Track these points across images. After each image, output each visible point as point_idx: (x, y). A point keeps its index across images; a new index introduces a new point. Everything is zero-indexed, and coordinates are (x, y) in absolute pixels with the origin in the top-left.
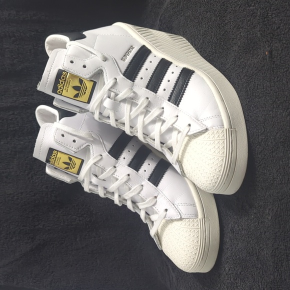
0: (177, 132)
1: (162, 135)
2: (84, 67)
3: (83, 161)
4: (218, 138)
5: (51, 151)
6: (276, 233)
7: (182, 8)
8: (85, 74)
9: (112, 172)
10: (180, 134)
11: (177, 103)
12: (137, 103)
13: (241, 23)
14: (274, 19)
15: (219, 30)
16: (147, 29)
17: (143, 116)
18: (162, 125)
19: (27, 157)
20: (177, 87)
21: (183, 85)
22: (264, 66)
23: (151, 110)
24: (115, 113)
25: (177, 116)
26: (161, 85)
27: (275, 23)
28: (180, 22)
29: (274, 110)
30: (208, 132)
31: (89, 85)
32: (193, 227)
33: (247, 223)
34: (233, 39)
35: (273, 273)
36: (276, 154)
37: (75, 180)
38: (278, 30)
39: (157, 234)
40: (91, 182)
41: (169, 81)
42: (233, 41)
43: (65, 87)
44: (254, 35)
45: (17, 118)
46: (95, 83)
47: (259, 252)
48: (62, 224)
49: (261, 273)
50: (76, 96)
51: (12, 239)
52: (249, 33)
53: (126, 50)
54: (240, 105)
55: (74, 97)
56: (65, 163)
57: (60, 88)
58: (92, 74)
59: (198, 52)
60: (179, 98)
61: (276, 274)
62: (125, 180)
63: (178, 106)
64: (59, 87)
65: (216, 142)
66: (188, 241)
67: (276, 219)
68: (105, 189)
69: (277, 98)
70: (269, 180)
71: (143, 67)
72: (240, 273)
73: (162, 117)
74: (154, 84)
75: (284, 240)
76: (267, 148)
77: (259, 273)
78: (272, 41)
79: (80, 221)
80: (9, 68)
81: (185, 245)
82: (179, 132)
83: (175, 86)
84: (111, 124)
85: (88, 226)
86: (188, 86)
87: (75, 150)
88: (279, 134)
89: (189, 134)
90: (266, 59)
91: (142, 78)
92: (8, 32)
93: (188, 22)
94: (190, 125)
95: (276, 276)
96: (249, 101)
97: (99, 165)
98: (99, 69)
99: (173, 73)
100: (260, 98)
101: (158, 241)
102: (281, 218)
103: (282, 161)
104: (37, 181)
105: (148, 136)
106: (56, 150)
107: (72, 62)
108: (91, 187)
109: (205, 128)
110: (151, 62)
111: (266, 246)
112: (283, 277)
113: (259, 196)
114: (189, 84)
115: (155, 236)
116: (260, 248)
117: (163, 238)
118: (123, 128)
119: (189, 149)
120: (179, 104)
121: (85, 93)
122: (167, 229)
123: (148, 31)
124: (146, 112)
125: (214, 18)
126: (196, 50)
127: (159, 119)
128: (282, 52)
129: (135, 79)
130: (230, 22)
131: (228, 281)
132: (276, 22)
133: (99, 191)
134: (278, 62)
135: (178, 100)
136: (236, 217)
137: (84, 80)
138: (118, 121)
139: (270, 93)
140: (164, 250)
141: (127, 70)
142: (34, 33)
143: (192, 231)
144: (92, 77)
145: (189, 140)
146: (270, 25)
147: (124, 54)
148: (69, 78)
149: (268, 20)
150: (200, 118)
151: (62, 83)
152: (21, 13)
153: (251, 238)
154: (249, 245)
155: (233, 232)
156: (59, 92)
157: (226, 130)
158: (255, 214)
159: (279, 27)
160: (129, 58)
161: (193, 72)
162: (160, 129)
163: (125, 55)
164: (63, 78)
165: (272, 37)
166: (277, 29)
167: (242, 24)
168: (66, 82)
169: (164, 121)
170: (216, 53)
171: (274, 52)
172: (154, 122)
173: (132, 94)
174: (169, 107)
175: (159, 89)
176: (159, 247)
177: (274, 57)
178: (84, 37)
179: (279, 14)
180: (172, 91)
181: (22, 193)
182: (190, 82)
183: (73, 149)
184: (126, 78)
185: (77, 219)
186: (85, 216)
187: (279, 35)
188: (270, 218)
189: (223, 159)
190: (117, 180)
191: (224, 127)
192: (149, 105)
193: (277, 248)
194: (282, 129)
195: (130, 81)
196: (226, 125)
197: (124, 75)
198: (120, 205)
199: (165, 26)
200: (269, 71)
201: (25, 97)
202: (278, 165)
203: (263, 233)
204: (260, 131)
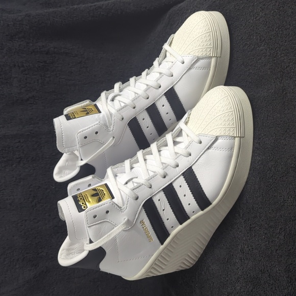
14: (283, 58)
19: (31, 185)
36: (287, 178)
45: (22, 146)
47: (271, 269)
49: (274, 288)
51: (15, 266)
70: (279, 202)
72: (252, 291)
76: (277, 173)
77: (272, 288)
80: (16, 97)
92: (17, 62)
95: (290, 290)
111: (278, 263)
116: (272, 265)
132: (285, 61)
139: (280, 124)
142: (42, 64)
146: (279, 64)
149: (277, 59)
152: (31, 44)
153: (262, 257)
154: (260, 263)
155: (243, 252)
158: (266, 234)
159: (289, 66)
165: (282, 75)
166: (287, 67)
167: (251, 62)
179: (288, 54)
181: (26, 221)
187: (289, 73)
193: (291, 264)
201: (31, 126)
202: (288, 188)
203: (275, 251)
204: (269, 158)
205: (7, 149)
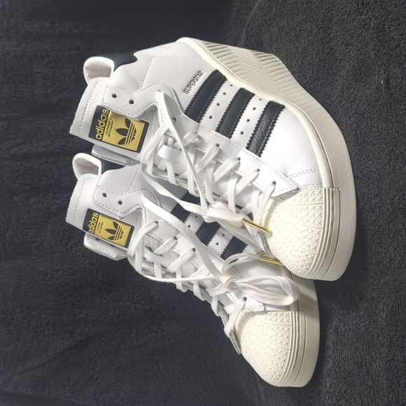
0: (258, 193)
1: (237, 197)
2: (132, 102)
3: (132, 228)
4: (314, 202)
5: (90, 213)
6: (392, 338)
7: (274, 15)
8: (133, 113)
9: (172, 245)
10: (262, 195)
11: (259, 151)
12: (203, 151)
13: (350, 38)
14: (392, 34)
15: (323, 48)
16: (224, 46)
17: (212, 169)
18: (237, 182)
20: (259, 129)
21: (267, 127)
22: (379, 100)
23: (222, 162)
24: (173, 165)
25: (259, 170)
26: (237, 126)
27: (393, 39)
28: (272, 35)
29: (391, 163)
30: (300, 193)
31: (139, 127)
32: (281, 323)
33: (355, 322)
34: (341, 60)
35: (386, 394)
36: (394, 225)
37: (123, 256)
38: (398, 49)
39: (234, 332)
40: (144, 259)
41: (248, 121)
42: (340, 62)
43: (106, 130)
44: (367, 56)
45: (51, 169)
46: (147, 125)
47: (370, 364)
48: (111, 313)
49: (372, 393)
50: (122, 142)
51: (44, 332)
52: (360, 52)
53: (191, 77)
54: (348, 154)
55: (119, 143)
56: (109, 231)
57: (100, 132)
58: (142, 112)
59: (295, 78)
60: (262, 145)
61: (391, 396)
62: (188, 256)
63: (260, 156)
64: (99, 130)
65: (311, 207)
66: (274, 343)
67: (392, 318)
68: (164, 267)
69: (396, 146)
70: (384, 262)
71: (213, 102)
72: (345, 392)
73: (237, 172)
74: (227, 126)
75: (402, 348)
76: (382, 216)
77: (369, 392)
78: (390, 64)
79: (136, 309)
80: (41, 101)
81: (270, 348)
82: (261, 193)
83: (256, 128)
84: (169, 180)
85: (146, 317)
86: (275, 128)
87: (121, 215)
88: (397, 198)
89: (273, 195)
90: (381, 90)
91: (211, 117)
93: (283, 36)
94: (274, 183)
95: (391, 398)
96: (359, 150)
97: (153, 236)
98: (151, 105)
99: (254, 109)
100: (374, 145)
101: (236, 342)
102: (398, 317)
103: (402, 237)
104: (78, 254)
105: (219, 196)
106: (96, 212)
107: (114, 96)
108: (144, 265)
109: (296, 187)
110: (225, 94)
111: (378, 356)
112: (400, 400)
113: (372, 283)
114: (276, 124)
115: (230, 334)
116: (372, 357)
117: (242, 337)
118: (185, 186)
119: (274, 216)
120: (261, 153)
121: (133, 138)
122: (246, 326)
123: (226, 49)
124: (217, 163)
125: (315, 31)
126: (292, 74)
127: (233, 174)
128: (402, 81)
129: (201, 119)
130: (336, 35)
131: (330, 402)
132: (395, 37)
133: (155, 272)
134: (396, 95)
135: (261, 148)
136: (341, 312)
137: (132, 121)
138: (180, 176)
139: (386, 139)
140: (243, 354)
141: (190, 105)
142: (74, 52)
143: (281, 328)
144: (142, 116)
145: (274, 204)
146: (386, 42)
147: (188, 83)
148: (111, 118)
149: (384, 34)
150: (290, 173)
151: (102, 124)
152: (57, 25)
153: (360, 343)
154: (357, 352)
155: (338, 333)
156: (99, 137)
157: (325, 190)
158: (366, 309)
159: (399, 45)
160: (194, 89)
161: (283, 107)
162: (235, 188)
163: (189, 85)
164: (104, 118)
165: (389, 60)
166: (396, 47)
167: (352, 39)
168: (108, 123)
169: (240, 177)
170: (319, 79)
171: (391, 81)
172: (226, 178)
173: (197, 139)
174: (247, 157)
175: (234, 132)
176: (237, 350)
177: (392, 88)
178: (135, 60)
179: (399, 27)
180: (253, 134)
181: (57, 271)
182: (277, 121)
183: (118, 214)
184: (188, 118)
185: (132, 307)
186: (143, 302)
187: (398, 56)
188: (384, 316)
189: (320, 231)
190: (179, 256)
191: (322, 187)
192: (220, 155)
193: (393, 359)
194: (401, 191)
195: (193, 121)
196: (325, 184)
197: (186, 113)
198: (184, 291)
199: (253, 40)
200: (385, 107)
201: (63, 140)
202: (396, 242)
203: (376, 337)
204: (373, 192)
205: (30, 172)
